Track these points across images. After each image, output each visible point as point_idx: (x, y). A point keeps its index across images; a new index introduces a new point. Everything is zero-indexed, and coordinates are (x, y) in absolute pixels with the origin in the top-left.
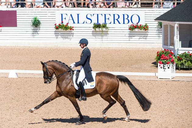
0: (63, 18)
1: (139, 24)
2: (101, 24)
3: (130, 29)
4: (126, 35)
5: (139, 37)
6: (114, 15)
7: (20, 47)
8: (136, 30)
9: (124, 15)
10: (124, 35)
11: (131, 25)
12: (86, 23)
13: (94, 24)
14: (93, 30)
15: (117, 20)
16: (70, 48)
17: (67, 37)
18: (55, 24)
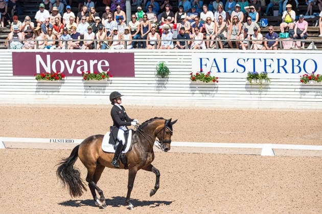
0: (203, 64)
1: (316, 74)
2: (259, 73)
3: (302, 81)
4: (296, 90)
5: (315, 93)
6: (278, 60)
7: (139, 106)
8: (312, 82)
9: (293, 60)
10: (293, 90)
11: (304, 76)
12: (237, 71)
13: (249, 73)
14: (247, 82)
15: (283, 67)
16: (212, 109)
17: (208, 92)
18: (190, 73)
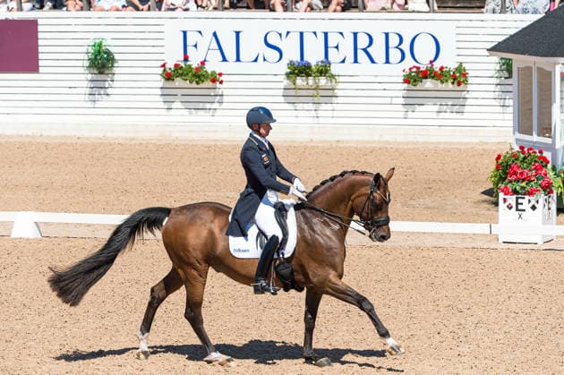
0: (189, 43)
1: (437, 66)
2: (313, 64)
3: (406, 81)
4: (395, 101)
5: (436, 108)
6: (355, 35)
7: (48, 137)
8: (429, 83)
9: (387, 35)
10: (388, 100)
11: (410, 69)
12: (265, 60)
13: (291, 64)
14: (286, 83)
15: (365, 50)
16: (211, 143)
17: (201, 106)
18: (162, 63)
